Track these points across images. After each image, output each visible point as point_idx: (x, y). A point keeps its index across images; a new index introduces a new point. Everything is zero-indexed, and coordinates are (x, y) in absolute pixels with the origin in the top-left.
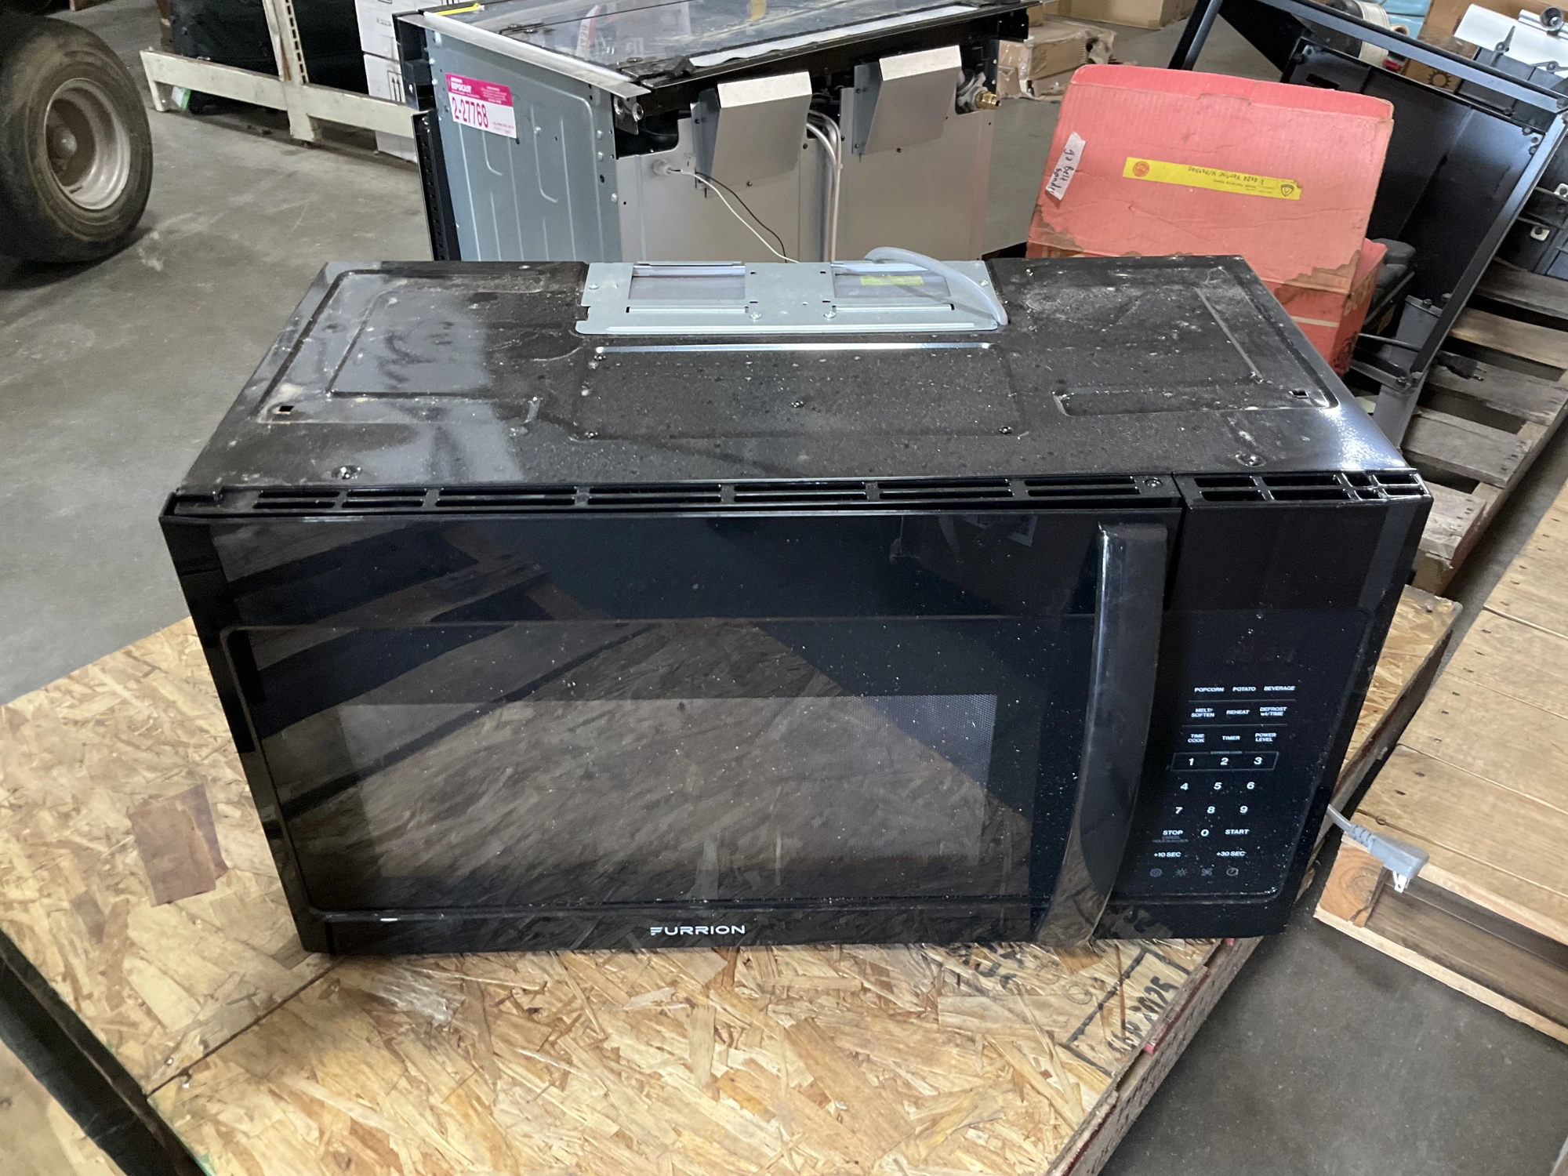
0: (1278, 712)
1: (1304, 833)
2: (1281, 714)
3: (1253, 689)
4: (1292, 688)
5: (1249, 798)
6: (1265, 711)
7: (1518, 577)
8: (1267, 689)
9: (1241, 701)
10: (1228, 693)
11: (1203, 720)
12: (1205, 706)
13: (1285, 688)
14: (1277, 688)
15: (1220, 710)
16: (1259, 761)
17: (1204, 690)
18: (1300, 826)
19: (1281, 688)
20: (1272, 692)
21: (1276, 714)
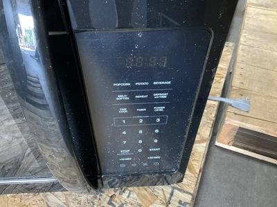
0: (164, 96)
1: (185, 149)
2: (165, 97)
3: (147, 83)
4: (169, 83)
5: (157, 136)
6: (156, 95)
7: (245, 35)
8: (155, 83)
9: (142, 90)
10: (133, 87)
11: (123, 101)
12: (123, 94)
13: (165, 83)
14: (160, 83)
15: (132, 96)
16: (158, 120)
17: (119, 85)
18: (183, 147)
19: (163, 83)
20: (158, 85)
21: (162, 97)
